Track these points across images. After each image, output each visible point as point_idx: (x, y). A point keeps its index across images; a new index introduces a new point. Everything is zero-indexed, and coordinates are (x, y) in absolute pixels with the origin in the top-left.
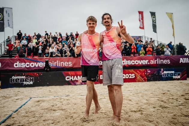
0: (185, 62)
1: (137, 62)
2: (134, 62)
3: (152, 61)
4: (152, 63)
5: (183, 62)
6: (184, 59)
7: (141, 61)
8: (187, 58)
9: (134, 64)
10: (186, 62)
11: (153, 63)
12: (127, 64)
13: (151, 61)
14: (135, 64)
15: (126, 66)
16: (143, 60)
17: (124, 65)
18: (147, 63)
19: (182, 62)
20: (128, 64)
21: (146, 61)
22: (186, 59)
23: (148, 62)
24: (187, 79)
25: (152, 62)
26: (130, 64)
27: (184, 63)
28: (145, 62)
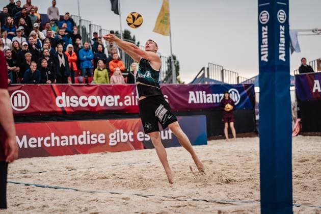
0: (198, 102)
1: (93, 101)
2: (87, 101)
3: (128, 99)
4: (128, 102)
5: (195, 102)
6: (197, 92)
7: (104, 97)
8: (204, 92)
9: (86, 105)
10: (202, 102)
11: (130, 104)
12: (68, 106)
13: (126, 97)
14: (88, 106)
15: (66, 110)
16: (106, 95)
17: (63, 107)
18: (116, 104)
19: (193, 101)
20: (73, 105)
21: (115, 96)
22: (201, 92)
23: (119, 101)
24: (208, 142)
25: (130, 100)
26: (76, 105)
27: (197, 104)
28: (112, 100)
